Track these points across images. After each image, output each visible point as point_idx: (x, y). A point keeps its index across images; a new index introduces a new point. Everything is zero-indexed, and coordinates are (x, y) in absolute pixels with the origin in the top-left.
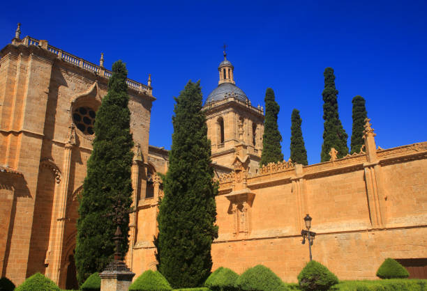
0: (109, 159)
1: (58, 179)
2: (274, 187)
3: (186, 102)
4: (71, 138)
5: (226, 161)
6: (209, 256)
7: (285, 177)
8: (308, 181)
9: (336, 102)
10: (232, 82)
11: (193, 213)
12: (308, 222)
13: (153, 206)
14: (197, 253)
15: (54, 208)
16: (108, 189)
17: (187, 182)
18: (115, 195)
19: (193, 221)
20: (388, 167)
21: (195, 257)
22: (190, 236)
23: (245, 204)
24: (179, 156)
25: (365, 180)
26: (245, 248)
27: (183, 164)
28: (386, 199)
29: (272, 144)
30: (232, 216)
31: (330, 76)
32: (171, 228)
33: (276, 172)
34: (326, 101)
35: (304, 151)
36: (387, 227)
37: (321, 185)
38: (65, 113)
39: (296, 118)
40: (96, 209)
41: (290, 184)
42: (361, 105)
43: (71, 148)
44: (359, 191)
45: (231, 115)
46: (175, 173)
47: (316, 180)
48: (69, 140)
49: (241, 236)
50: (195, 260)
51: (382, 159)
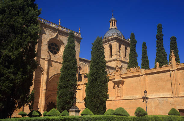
0: (69, 69)
1: (43, 73)
2: (132, 78)
3: (96, 45)
4: (48, 56)
5: (113, 64)
6: (105, 106)
7: (137, 74)
8: (147, 76)
9: (162, 40)
10: (116, 28)
11: (99, 89)
12: (145, 93)
13: (82, 85)
14: (101, 104)
15: (41, 85)
16: (69, 80)
17: (97, 77)
18: (71, 83)
19: (99, 92)
20: (181, 71)
21: (100, 106)
22: (98, 98)
23: (120, 85)
24: (94, 67)
25: (170, 76)
26: (120, 103)
27: (95, 70)
28: (179, 84)
29: (133, 58)
30: (114, 90)
31: (160, 28)
32: (91, 94)
33: (133, 71)
34: (158, 39)
35: (148, 61)
36: (179, 96)
37: (152, 78)
38: (45, 46)
39: (144, 46)
40: (65, 87)
41: (139, 77)
42: (174, 40)
43: (48, 60)
44: (168, 81)
45: (115, 43)
46: (92, 74)
47: (150, 75)
48: (47, 57)
49: (119, 98)
50: (100, 107)
51: (178, 68)
